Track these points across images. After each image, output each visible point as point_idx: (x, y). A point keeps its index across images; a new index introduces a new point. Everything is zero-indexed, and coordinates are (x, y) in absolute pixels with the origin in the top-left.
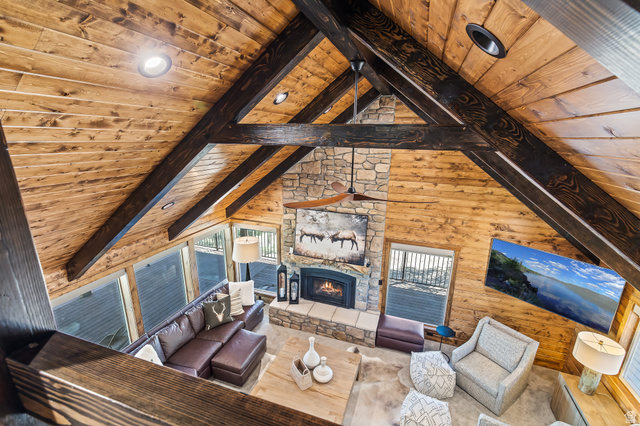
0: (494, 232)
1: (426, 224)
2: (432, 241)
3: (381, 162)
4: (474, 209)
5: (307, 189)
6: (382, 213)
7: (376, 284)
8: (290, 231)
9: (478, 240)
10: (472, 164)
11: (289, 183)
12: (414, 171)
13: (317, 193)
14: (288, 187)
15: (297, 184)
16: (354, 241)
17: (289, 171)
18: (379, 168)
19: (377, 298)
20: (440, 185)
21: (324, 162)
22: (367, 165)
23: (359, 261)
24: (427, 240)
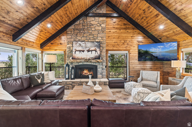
0: (138, 43)
1: (119, 43)
2: (121, 49)
3: (103, 24)
4: (132, 37)
5: (77, 34)
6: (105, 41)
7: (104, 67)
8: (70, 51)
9: (134, 47)
10: (129, 23)
11: (70, 32)
12: (113, 26)
13: (81, 35)
14: (69, 34)
15: (73, 33)
16: (96, 51)
17: (69, 28)
18: (102, 25)
19: (105, 73)
20: (121, 30)
21: (83, 24)
22: (98, 25)
23: (98, 58)
24: (120, 48)
